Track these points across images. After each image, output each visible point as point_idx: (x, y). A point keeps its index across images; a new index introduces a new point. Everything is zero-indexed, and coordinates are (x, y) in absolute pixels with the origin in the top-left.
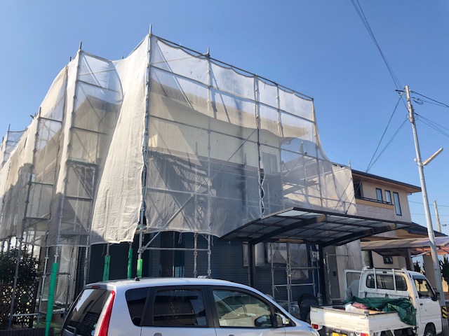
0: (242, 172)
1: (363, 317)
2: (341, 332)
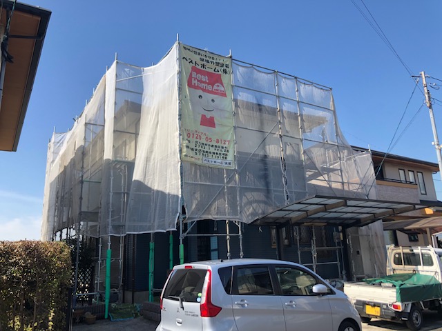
0: (265, 163)
2: (375, 305)
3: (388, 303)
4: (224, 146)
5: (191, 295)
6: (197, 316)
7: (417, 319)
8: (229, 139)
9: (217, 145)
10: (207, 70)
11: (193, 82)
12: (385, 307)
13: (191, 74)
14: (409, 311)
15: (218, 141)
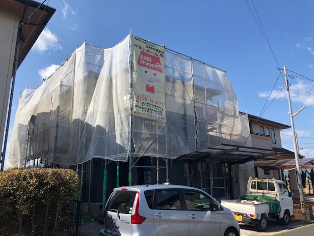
0: (185, 120)
1: (252, 206)
2: (239, 214)
3: (247, 213)
4: (160, 106)
5: (125, 208)
6: (129, 223)
7: (264, 224)
8: (163, 102)
9: (157, 105)
10: (150, 54)
11: (141, 61)
12: (245, 215)
13: (140, 56)
14: (259, 219)
15: (156, 103)
